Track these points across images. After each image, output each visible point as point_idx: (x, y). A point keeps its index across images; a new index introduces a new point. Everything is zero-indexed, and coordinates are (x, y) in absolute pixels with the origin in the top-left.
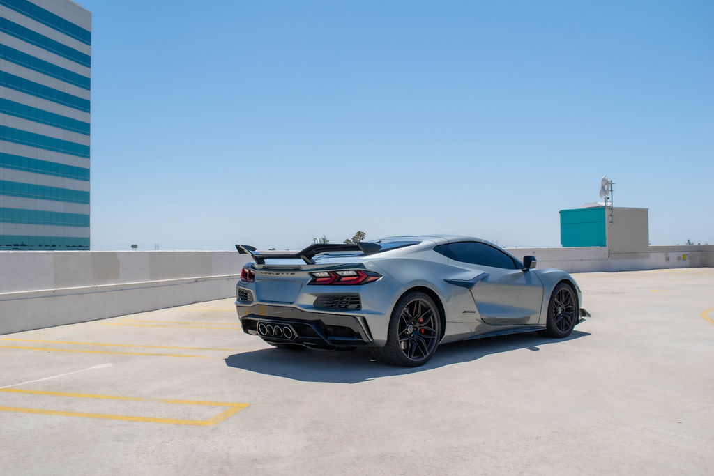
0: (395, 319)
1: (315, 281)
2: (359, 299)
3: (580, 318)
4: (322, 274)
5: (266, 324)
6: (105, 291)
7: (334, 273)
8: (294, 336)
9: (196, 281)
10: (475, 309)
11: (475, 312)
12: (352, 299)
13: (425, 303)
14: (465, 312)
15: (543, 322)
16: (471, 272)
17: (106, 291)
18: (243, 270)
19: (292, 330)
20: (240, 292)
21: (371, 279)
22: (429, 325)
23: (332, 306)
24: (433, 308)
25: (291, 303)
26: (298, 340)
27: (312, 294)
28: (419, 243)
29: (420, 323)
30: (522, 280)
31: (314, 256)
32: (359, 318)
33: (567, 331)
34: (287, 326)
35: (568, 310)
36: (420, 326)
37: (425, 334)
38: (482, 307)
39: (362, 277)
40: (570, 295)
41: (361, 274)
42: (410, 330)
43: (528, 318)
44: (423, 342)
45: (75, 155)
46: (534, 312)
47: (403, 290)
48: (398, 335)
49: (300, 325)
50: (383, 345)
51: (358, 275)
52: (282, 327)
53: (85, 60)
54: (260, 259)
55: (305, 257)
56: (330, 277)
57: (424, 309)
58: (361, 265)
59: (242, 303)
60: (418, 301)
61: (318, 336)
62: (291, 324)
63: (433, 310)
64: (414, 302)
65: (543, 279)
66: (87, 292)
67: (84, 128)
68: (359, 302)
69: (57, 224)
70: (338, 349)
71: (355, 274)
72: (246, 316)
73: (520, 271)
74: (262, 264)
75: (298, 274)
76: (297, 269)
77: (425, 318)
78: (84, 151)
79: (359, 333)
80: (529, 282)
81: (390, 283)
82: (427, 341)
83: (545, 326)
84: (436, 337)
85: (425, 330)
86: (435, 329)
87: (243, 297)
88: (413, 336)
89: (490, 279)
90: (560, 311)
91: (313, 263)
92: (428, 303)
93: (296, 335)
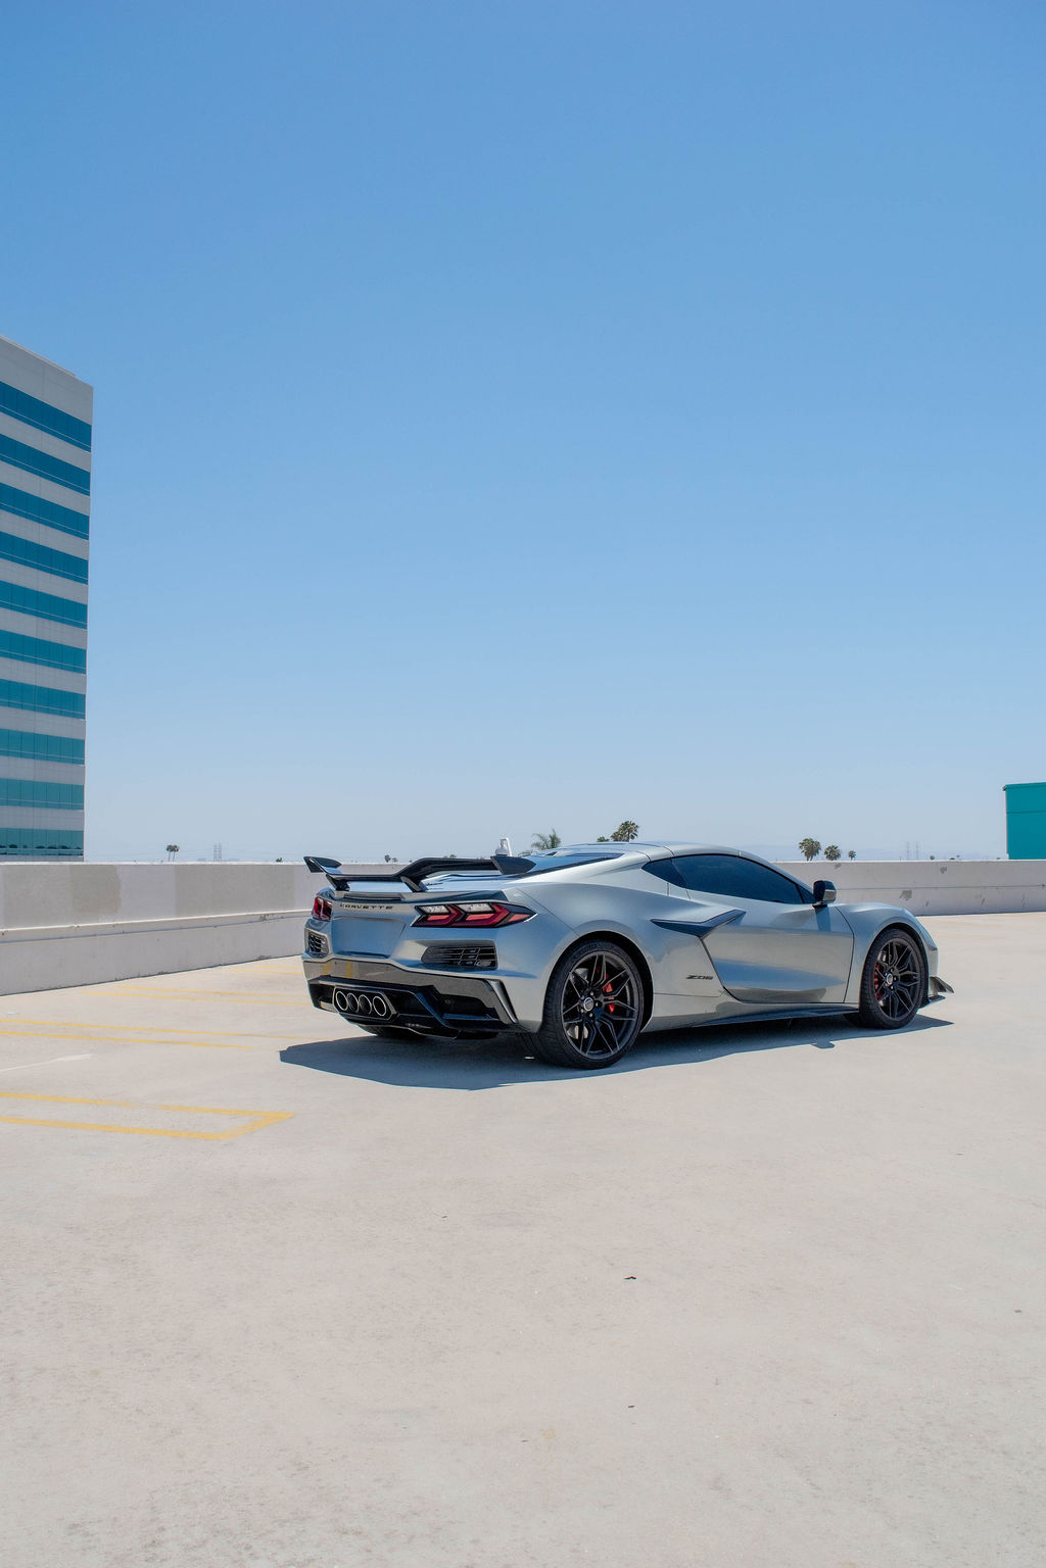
0: (558, 986)
1: (424, 921)
2: (493, 951)
3: (931, 993)
4: (437, 909)
5: (346, 992)
6: (93, 934)
7: (454, 907)
8: (389, 1012)
9: (263, 918)
10: (711, 972)
11: (711, 978)
12: (482, 951)
13: (612, 959)
14: (692, 977)
15: (853, 1000)
16: (708, 907)
17: (95, 935)
18: (316, 900)
19: (387, 1003)
20: (310, 937)
21: (516, 917)
22: (622, 997)
23: (451, 963)
24: (629, 970)
25: (387, 957)
26: (396, 1020)
27: (418, 942)
28: (619, 855)
29: (606, 994)
30: (813, 924)
31: (424, 877)
32: (493, 984)
33: (904, 1017)
34: (378, 995)
35: (907, 979)
36: (605, 1000)
37: (615, 1013)
38: (724, 970)
39: (501, 914)
40: (908, 952)
41: (498, 909)
42: (587, 1005)
43: (822, 992)
44: (611, 1028)
45: (55, 666)
46: (834, 982)
47: (572, 938)
48: (563, 1014)
49: (400, 995)
50: (536, 1029)
51: (494, 911)
52: (371, 996)
53: (78, 480)
54: (341, 884)
55: (409, 881)
56: (450, 913)
57: (612, 971)
58: (499, 895)
59: (314, 956)
60: (601, 957)
61: (428, 1013)
62: (385, 992)
63: (629, 973)
64: (594, 958)
65: (853, 924)
66: (60, 936)
67: (76, 614)
68: (494, 957)
69: (20, 804)
70: (462, 1036)
71: (490, 909)
72: (318, 979)
73: (809, 907)
74: (344, 890)
75: (397, 909)
76: (397, 899)
77: (616, 985)
78: (74, 660)
79: (494, 1009)
80: (824, 927)
81: (550, 926)
82: (618, 1025)
83: (857, 1006)
84: (634, 1020)
85: (617, 1008)
86: (632, 1005)
87: (315, 946)
88: (594, 1017)
89: (745, 920)
90: (889, 981)
91: (423, 890)
92: (620, 961)
93: (393, 1011)
